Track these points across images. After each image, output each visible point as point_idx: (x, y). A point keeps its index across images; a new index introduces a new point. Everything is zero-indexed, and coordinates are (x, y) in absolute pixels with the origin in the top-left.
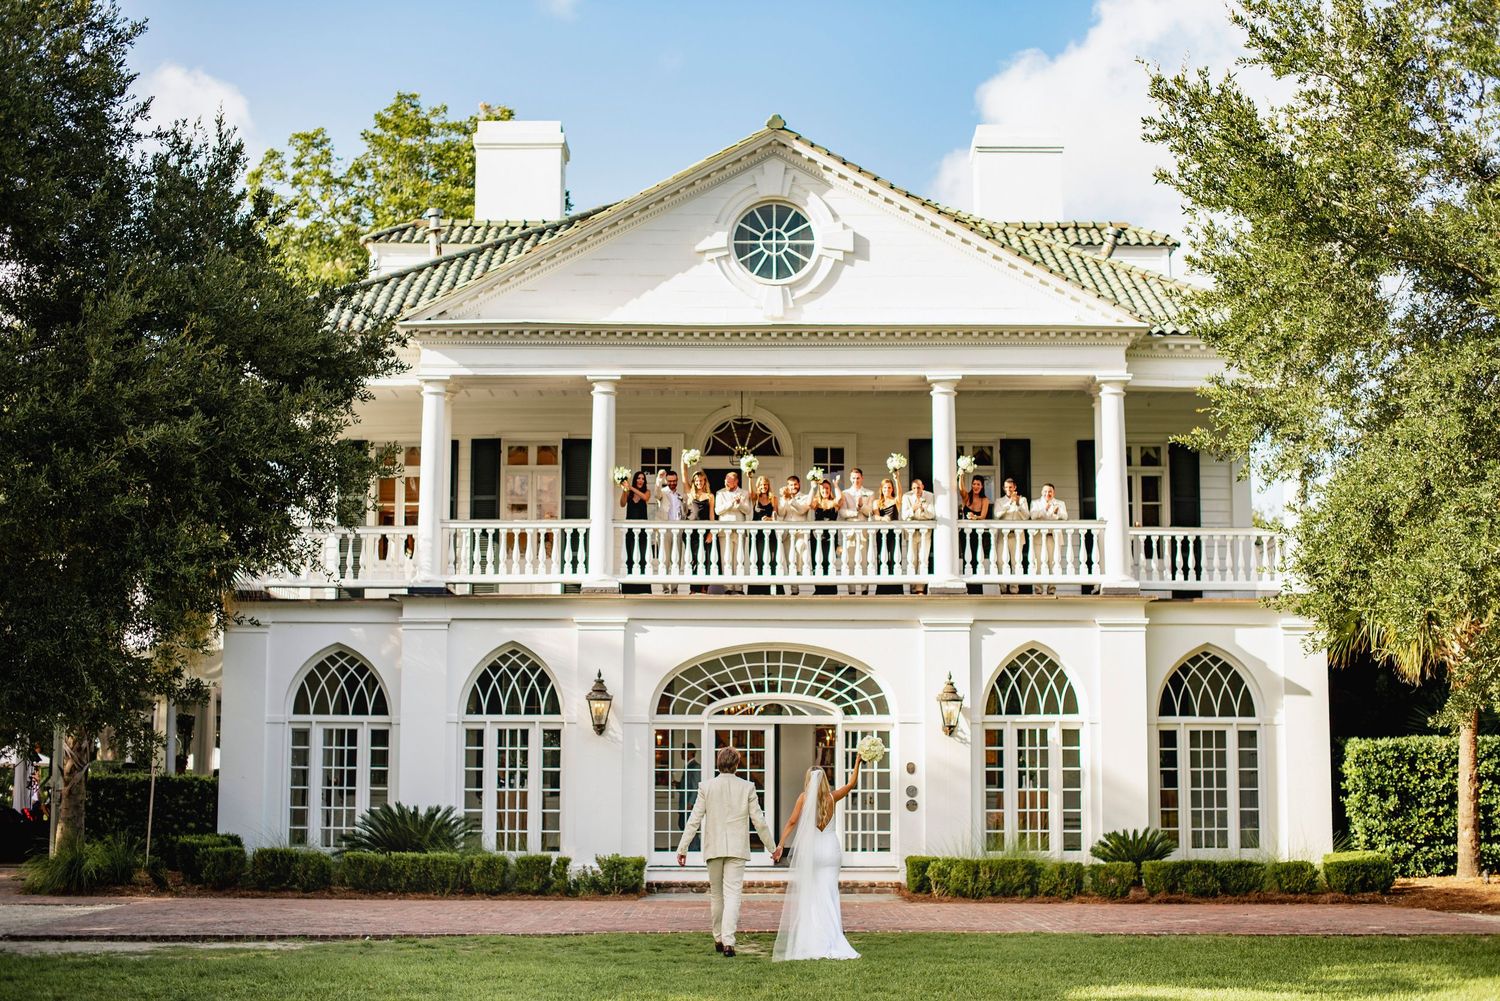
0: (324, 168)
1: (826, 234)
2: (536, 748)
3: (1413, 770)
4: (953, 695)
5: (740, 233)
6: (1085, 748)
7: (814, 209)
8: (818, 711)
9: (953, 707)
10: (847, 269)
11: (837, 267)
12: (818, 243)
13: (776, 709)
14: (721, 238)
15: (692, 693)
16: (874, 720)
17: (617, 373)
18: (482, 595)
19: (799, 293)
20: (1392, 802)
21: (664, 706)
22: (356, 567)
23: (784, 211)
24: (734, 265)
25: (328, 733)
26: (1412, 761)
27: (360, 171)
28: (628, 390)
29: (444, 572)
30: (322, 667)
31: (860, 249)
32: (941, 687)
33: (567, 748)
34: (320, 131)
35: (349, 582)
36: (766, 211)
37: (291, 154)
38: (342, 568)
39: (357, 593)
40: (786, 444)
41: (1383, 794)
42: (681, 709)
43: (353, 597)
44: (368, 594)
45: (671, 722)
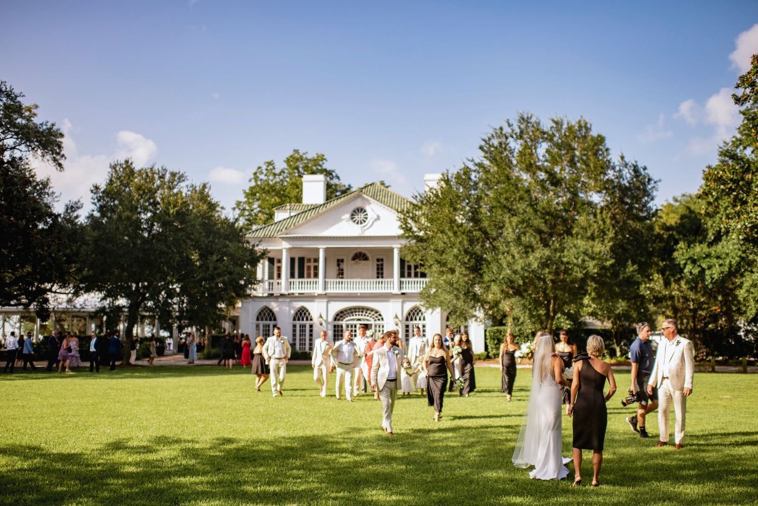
0: (273, 171)
1: (371, 215)
2: (308, 328)
3: (501, 334)
4: (396, 317)
5: (352, 215)
6: (427, 329)
7: (368, 208)
8: (368, 320)
9: (397, 320)
10: (375, 223)
11: (373, 222)
12: (369, 217)
13: (359, 320)
14: (347, 216)
15: (342, 317)
16: (381, 322)
17: (325, 246)
18: (291, 296)
19: (365, 228)
20: (496, 342)
21: (335, 319)
22: (272, 289)
23: (362, 209)
24: (351, 222)
25: (264, 326)
26: (501, 332)
27: (283, 172)
28: (327, 250)
29: (288, 290)
30: (262, 311)
31: (378, 218)
32: (394, 316)
33: (315, 328)
34: (272, 161)
35: (271, 292)
36: (358, 210)
37: (264, 167)
38: (269, 289)
39: (272, 295)
40: (370, 258)
41: (494, 339)
42: (339, 320)
43: (271, 295)
44: (275, 295)
45: (337, 323)
